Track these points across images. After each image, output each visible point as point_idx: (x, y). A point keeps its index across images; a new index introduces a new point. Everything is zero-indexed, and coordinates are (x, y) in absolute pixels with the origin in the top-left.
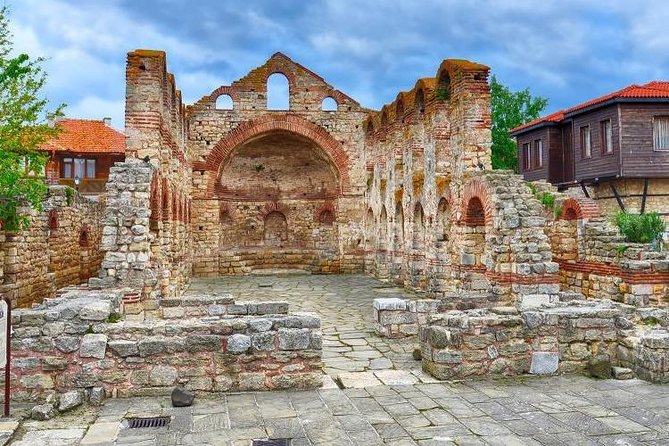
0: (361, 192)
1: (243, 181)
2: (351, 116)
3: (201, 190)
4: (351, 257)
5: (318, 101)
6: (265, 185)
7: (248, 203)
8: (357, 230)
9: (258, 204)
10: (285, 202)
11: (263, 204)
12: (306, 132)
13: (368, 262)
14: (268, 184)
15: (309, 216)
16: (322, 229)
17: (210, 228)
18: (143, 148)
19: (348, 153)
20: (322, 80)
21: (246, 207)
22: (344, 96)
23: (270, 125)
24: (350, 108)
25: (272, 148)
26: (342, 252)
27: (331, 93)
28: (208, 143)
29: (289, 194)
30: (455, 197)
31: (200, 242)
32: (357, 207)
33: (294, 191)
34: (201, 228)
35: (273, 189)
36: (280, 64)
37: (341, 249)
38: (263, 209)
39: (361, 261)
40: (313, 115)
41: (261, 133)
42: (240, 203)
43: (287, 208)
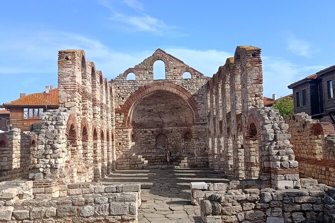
0: (205, 122)
1: (144, 118)
2: (199, 81)
3: (120, 123)
4: (201, 157)
5: (181, 74)
6: (156, 119)
7: (147, 130)
8: (204, 143)
9: (152, 130)
10: (166, 128)
11: (155, 130)
12: (175, 91)
13: (210, 161)
14: (157, 119)
15: (180, 135)
16: (186, 143)
17: (124, 143)
18: (68, 102)
19: (198, 101)
20: (182, 62)
21: (146, 132)
22: (195, 71)
23: (156, 88)
24: (198, 77)
25: (158, 100)
26: (196, 155)
27: (188, 69)
28: (123, 99)
29: (168, 124)
30: (244, 123)
31: (119, 151)
32: (204, 130)
33: (171, 122)
34: (120, 144)
35: (160, 121)
36: (160, 55)
37: (195, 153)
38: (155, 133)
39: (206, 160)
40: (178, 82)
41: (151, 92)
42: (142, 130)
43: (167, 132)
